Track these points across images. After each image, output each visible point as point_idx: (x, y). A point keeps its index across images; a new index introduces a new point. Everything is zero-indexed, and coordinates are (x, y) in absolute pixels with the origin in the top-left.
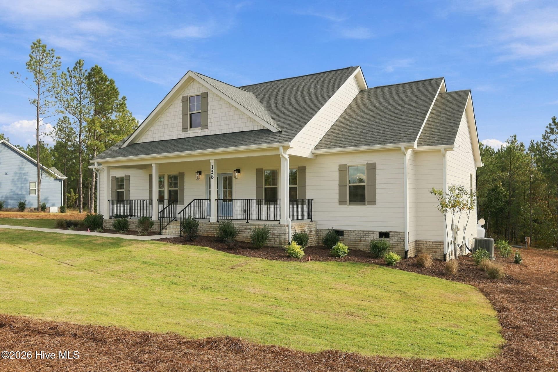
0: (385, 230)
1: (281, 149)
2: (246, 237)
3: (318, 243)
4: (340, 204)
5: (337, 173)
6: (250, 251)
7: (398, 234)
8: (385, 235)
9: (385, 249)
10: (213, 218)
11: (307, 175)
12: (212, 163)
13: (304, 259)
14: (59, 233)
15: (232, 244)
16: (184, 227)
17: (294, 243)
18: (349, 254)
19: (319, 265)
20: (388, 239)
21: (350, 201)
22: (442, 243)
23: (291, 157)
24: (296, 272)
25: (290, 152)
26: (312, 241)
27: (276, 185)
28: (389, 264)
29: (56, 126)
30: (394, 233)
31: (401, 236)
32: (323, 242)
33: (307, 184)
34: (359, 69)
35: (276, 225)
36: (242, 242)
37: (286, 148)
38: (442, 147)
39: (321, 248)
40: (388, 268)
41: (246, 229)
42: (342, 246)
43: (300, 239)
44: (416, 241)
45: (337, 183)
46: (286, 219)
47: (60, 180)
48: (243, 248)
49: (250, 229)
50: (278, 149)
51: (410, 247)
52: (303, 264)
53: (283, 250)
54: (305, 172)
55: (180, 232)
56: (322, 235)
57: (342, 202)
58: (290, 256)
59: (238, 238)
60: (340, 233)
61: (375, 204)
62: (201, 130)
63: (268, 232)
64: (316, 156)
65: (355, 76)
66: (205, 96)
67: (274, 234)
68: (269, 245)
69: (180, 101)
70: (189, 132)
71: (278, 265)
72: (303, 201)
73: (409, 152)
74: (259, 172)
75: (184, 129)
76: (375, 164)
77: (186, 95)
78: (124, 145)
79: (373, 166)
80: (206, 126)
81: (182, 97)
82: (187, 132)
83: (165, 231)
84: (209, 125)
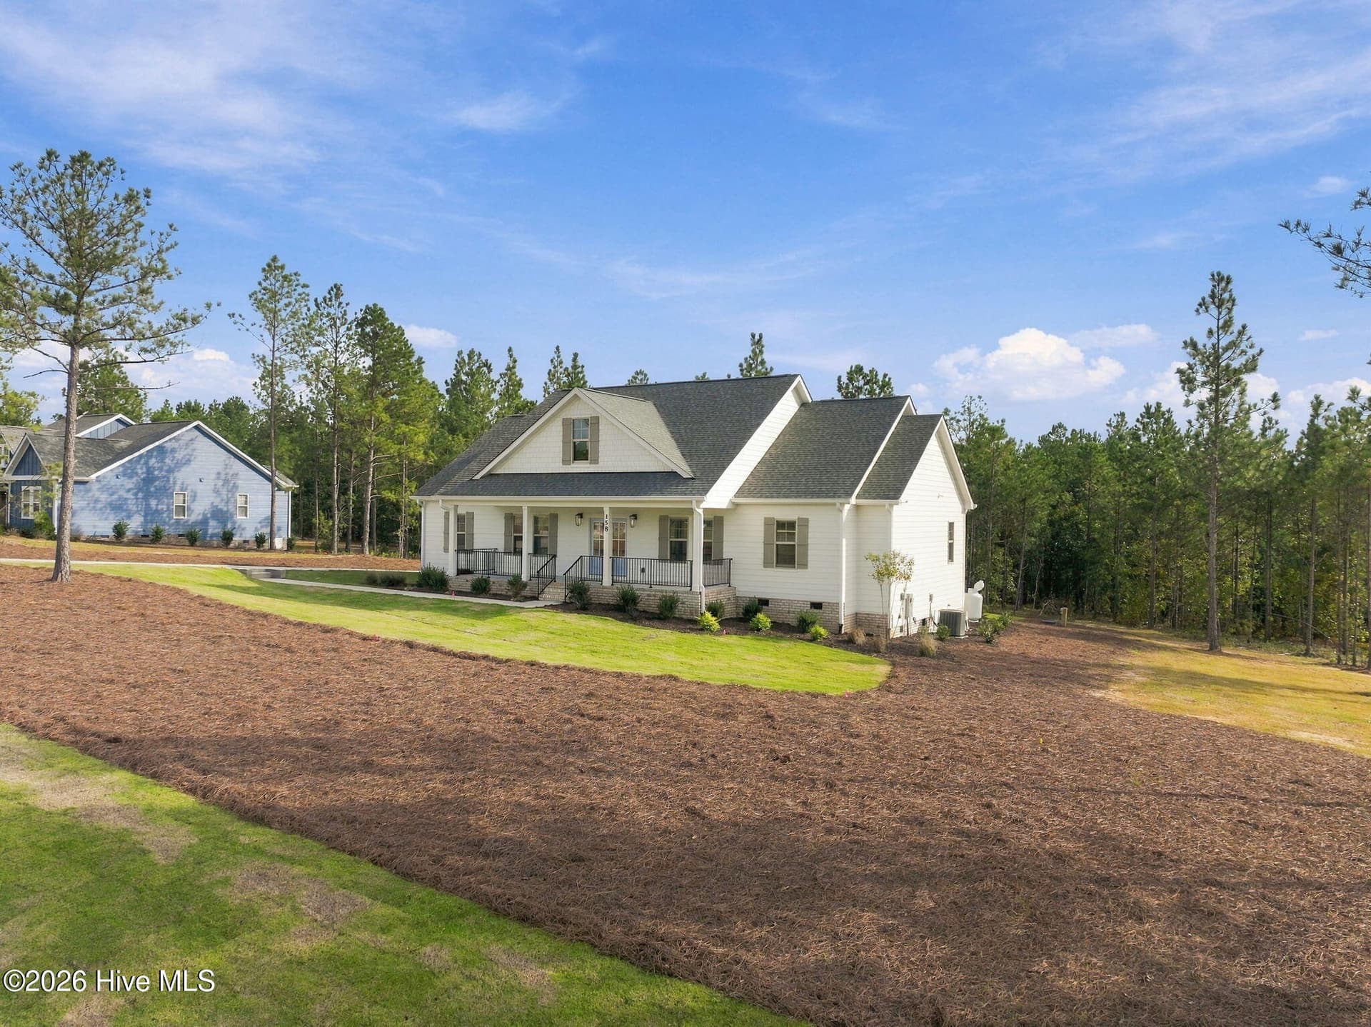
0: (817, 600)
1: (694, 503)
2: (649, 605)
3: (738, 613)
4: (765, 567)
5: (762, 528)
6: (656, 623)
7: (832, 604)
8: (817, 606)
9: (814, 623)
10: (607, 581)
11: (725, 528)
12: (607, 512)
13: (718, 633)
14: (407, 596)
15: (635, 614)
16: (572, 592)
17: (708, 615)
18: (772, 627)
19: (733, 639)
20: (821, 611)
21: (777, 563)
22: (885, 618)
23: (705, 510)
24: (710, 644)
25: (704, 505)
26: (729, 611)
27: (686, 538)
28: (814, 640)
29: (258, 381)
30: (827, 604)
31: (835, 607)
32: (743, 614)
33: (725, 538)
34: (799, 378)
35: (686, 593)
36: (645, 612)
37: (699, 502)
38: (887, 502)
39: (740, 620)
40: (811, 644)
41: (649, 595)
42: (763, 619)
43: (714, 610)
44: (856, 614)
45: (762, 539)
46: (698, 584)
47: (287, 490)
48: (648, 619)
49: (655, 596)
50: (691, 502)
51: (844, 619)
52: (716, 638)
53: (694, 622)
54: (722, 524)
55: (566, 596)
56: (743, 604)
57: (767, 564)
58: (704, 629)
59: (641, 606)
60: (765, 602)
61: (807, 568)
62: (588, 465)
63: (677, 601)
64: (737, 505)
65: (796, 389)
66: (596, 421)
67: (683, 603)
68: (677, 616)
69: (560, 423)
70: (572, 465)
71: (691, 638)
72: (720, 561)
73: (847, 507)
74: (663, 519)
75: (565, 462)
76: (807, 519)
77: (569, 417)
78: (478, 477)
79: (805, 523)
80: (596, 461)
81: (563, 419)
82: (569, 466)
83: (543, 596)
84: (600, 459)
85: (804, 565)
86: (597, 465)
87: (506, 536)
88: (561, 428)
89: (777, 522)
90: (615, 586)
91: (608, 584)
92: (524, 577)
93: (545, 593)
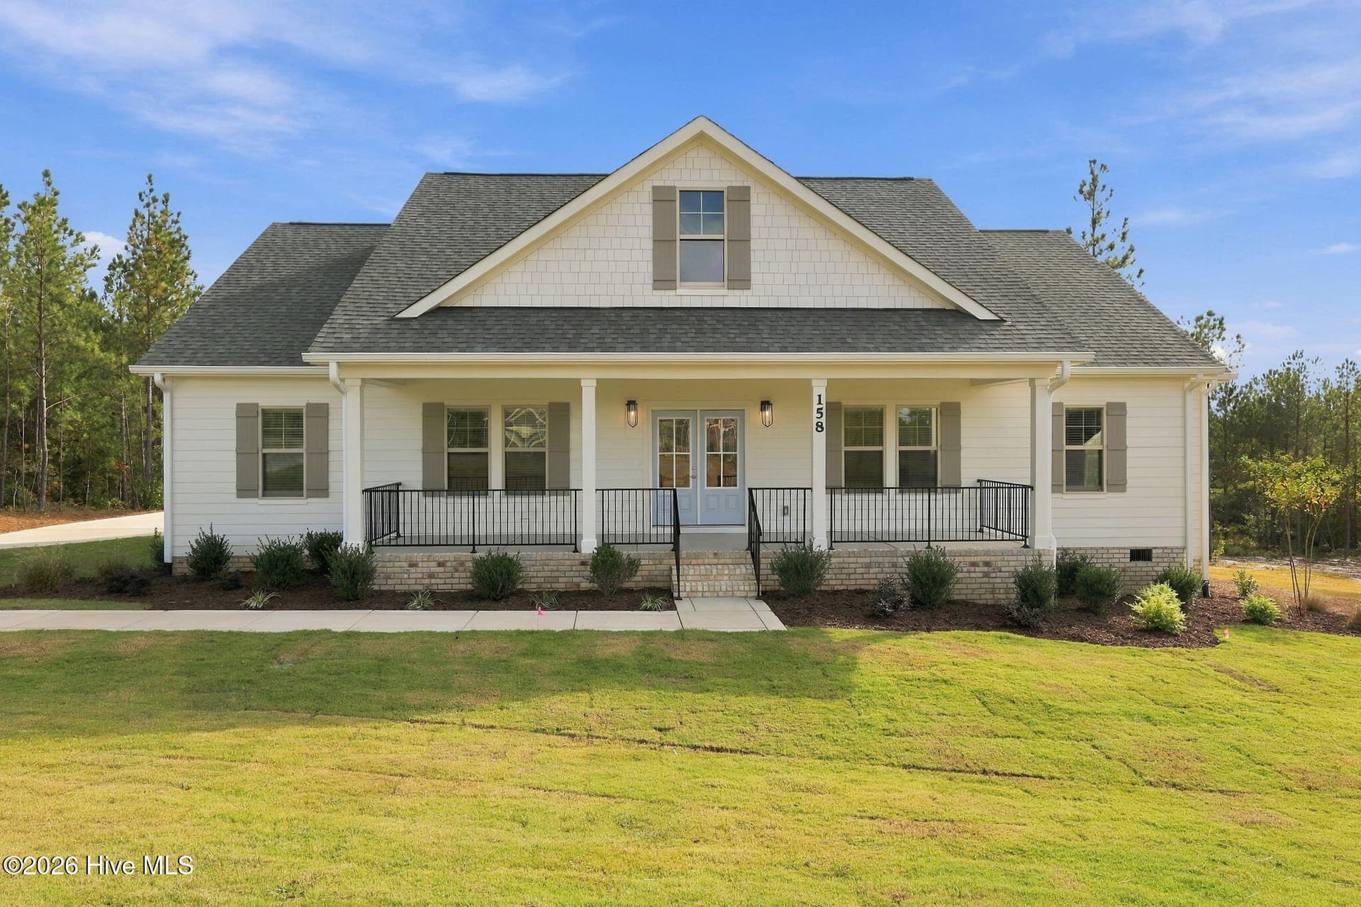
0: (1141, 544)
7: (1170, 551)
8: (1142, 554)
11: (964, 423)
20: (1150, 564)
30: (1161, 551)
31: (1175, 556)
54: (959, 416)
61: (1124, 490)
66: (739, 197)
70: (679, 292)
75: (660, 284)
76: (1123, 404)
77: (669, 183)
78: (414, 312)
79: (1119, 410)
80: (744, 282)
81: (654, 188)
82: (672, 293)
83: (686, 587)
84: (755, 278)
85: (1120, 485)
86: (746, 292)
87: (428, 452)
88: (648, 209)
89: (1068, 411)
90: (839, 548)
91: (824, 547)
92: (589, 545)
93: (690, 578)
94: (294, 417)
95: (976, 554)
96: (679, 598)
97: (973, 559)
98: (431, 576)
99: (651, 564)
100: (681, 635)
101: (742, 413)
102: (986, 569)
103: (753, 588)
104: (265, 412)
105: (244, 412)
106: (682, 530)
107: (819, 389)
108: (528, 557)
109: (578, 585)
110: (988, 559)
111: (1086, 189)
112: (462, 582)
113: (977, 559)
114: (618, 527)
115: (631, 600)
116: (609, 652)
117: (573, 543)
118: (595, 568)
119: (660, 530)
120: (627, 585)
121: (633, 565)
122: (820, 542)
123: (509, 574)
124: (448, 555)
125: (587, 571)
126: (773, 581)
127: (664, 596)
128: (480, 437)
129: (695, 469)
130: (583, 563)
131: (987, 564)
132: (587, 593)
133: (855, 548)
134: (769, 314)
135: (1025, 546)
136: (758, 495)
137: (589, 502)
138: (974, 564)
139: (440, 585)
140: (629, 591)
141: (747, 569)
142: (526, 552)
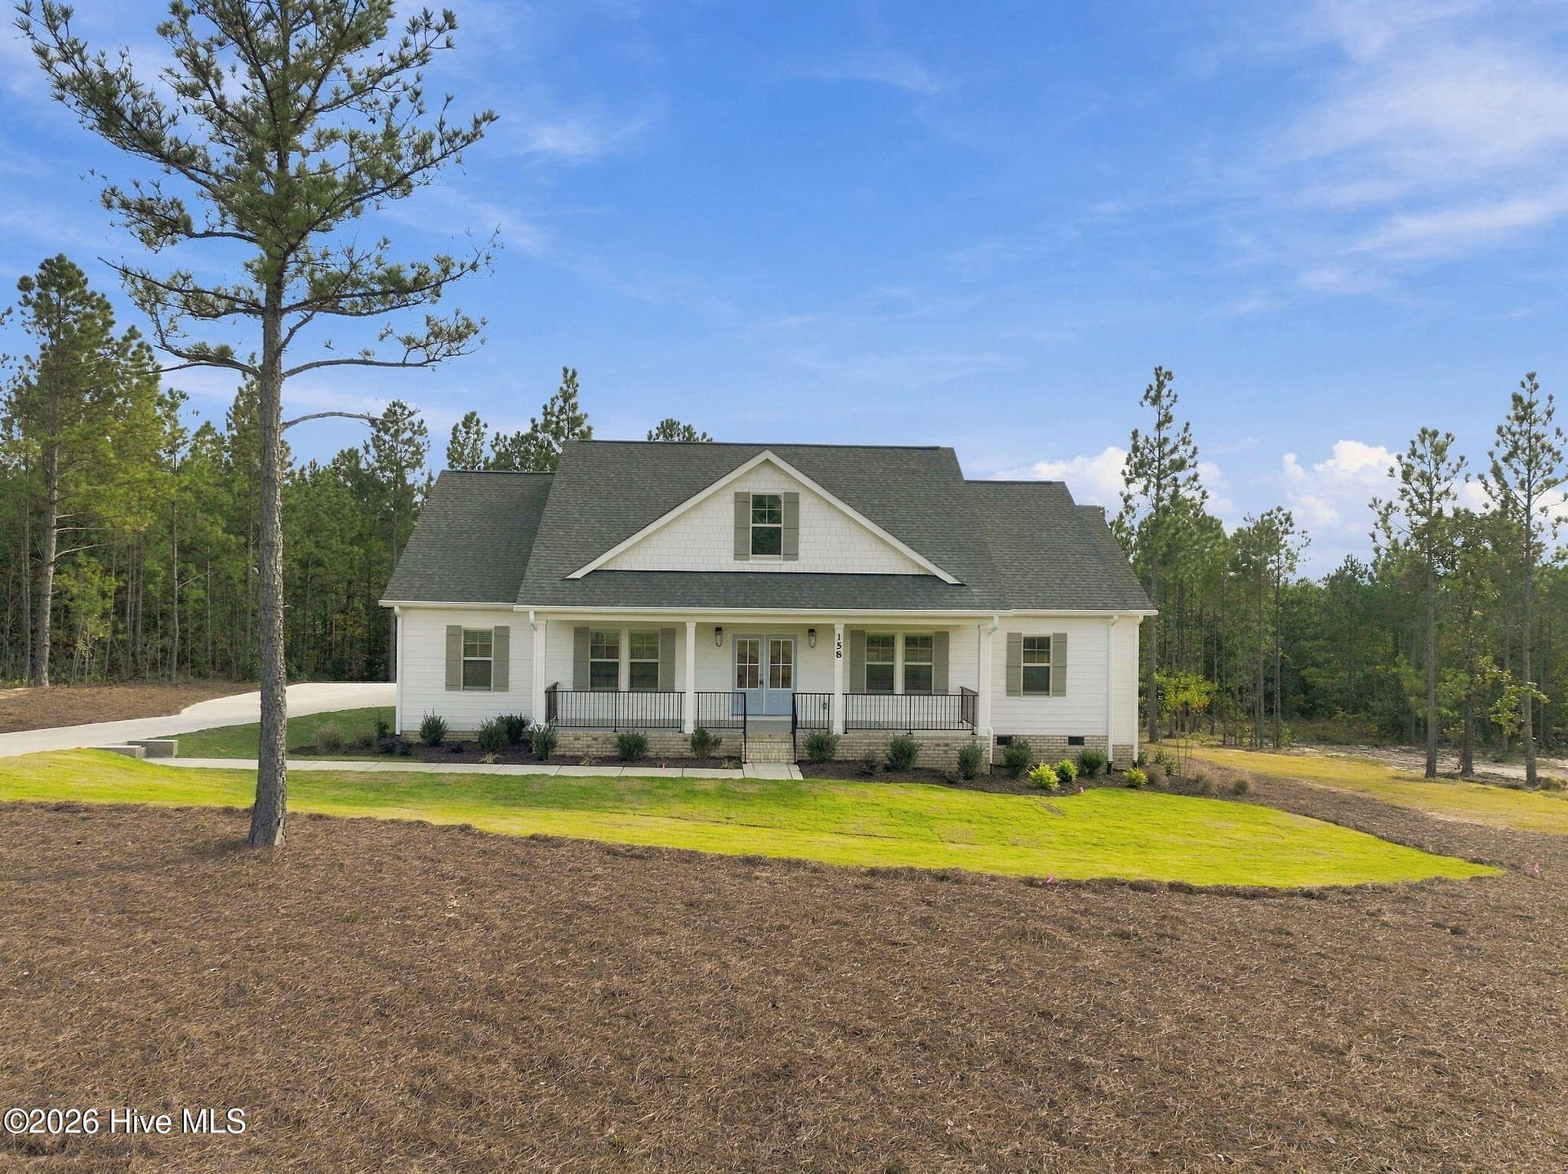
0: (1077, 734)
4: (1008, 695)
5: (1004, 647)
7: (1097, 738)
8: (1077, 741)
11: (951, 647)
20: (1082, 747)
21: (1024, 690)
30: (1091, 738)
31: (1101, 742)
33: (951, 660)
45: (1004, 661)
54: (947, 642)
60: (1005, 740)
61: (1065, 695)
62: (781, 562)
66: (793, 499)
69: (732, 501)
70: (751, 562)
75: (739, 555)
76: (1066, 634)
77: (746, 491)
78: (578, 574)
79: (1062, 639)
80: (794, 556)
81: (736, 493)
82: (746, 562)
83: (750, 755)
84: (801, 553)
85: (1061, 692)
86: (796, 562)
87: (577, 662)
88: (732, 507)
89: (1025, 639)
90: (851, 734)
91: (841, 732)
92: (689, 729)
93: (753, 750)
94: (485, 635)
95: (940, 738)
96: (745, 763)
97: (938, 742)
98: (588, 746)
99: (728, 741)
100: (744, 781)
101: (795, 637)
102: (944, 748)
103: (792, 757)
104: (466, 632)
105: (453, 632)
106: (748, 718)
107: (839, 630)
108: (652, 735)
109: (682, 753)
110: (946, 741)
111: (1152, 394)
112: (609, 750)
113: (940, 742)
114: (708, 716)
115: (717, 763)
116: (702, 787)
117: (678, 726)
118: (694, 743)
119: (735, 718)
120: (712, 754)
121: (717, 742)
122: (838, 728)
123: (641, 746)
124: (598, 733)
125: (688, 745)
126: (805, 754)
127: (737, 761)
128: (614, 651)
129: (762, 675)
130: (685, 740)
131: (947, 745)
132: (687, 759)
133: (861, 733)
134: (810, 577)
135: (973, 734)
136: (798, 698)
137: (690, 700)
138: (938, 745)
139: (593, 752)
140: (714, 758)
141: (788, 746)
142: (650, 733)
